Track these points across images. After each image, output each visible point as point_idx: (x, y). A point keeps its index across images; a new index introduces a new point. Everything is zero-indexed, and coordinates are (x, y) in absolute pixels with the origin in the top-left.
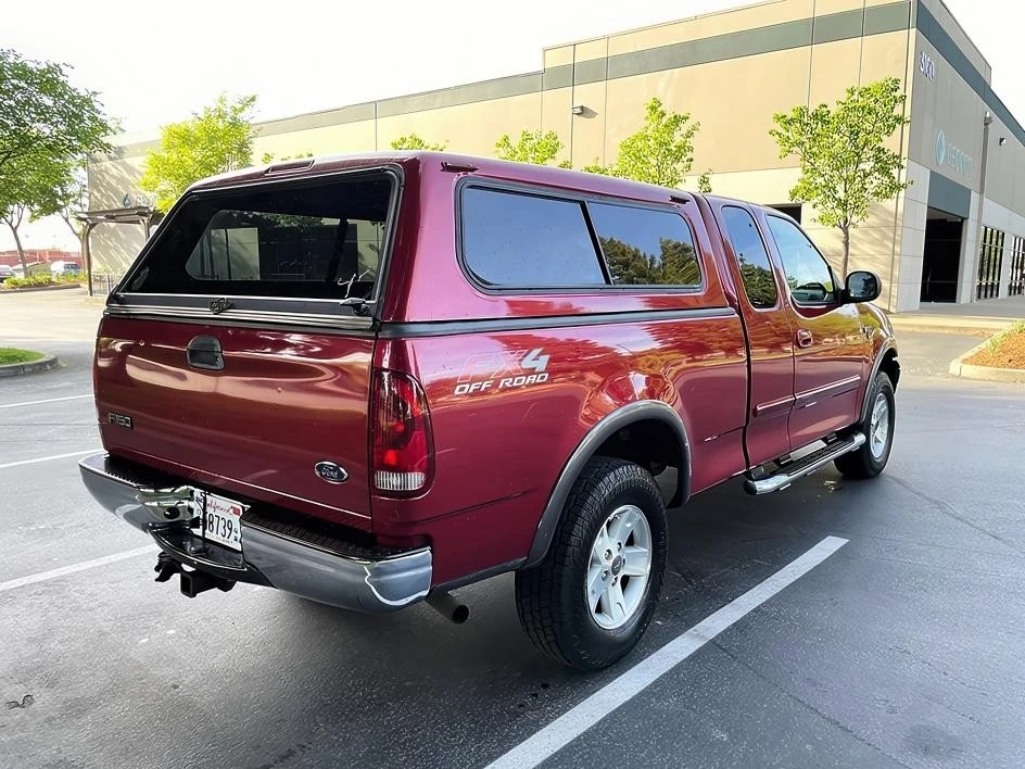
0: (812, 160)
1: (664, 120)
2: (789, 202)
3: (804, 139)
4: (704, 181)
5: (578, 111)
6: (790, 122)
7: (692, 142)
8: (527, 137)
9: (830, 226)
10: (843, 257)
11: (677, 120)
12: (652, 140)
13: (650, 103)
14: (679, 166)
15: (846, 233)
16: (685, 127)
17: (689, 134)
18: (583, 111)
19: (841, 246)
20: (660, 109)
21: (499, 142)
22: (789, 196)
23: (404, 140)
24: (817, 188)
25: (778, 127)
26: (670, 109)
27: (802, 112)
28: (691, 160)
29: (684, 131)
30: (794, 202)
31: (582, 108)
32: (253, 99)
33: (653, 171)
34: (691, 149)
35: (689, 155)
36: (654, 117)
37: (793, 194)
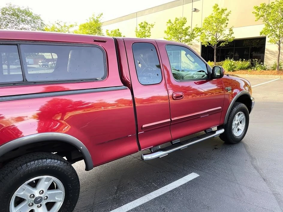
0: (267, 21)
1: (219, 11)
2: (260, 36)
3: (264, 14)
4: (231, 30)
5: (194, 10)
6: (259, 9)
7: (228, 17)
8: (177, 19)
9: (274, 44)
10: (278, 54)
11: (223, 10)
12: (214, 18)
13: (214, 5)
14: (223, 26)
15: (279, 46)
16: (226, 12)
17: (227, 15)
18: (195, 10)
19: (278, 50)
20: (217, 7)
21: (168, 22)
22: (260, 34)
23: (142, 23)
24: (268, 31)
25: (255, 11)
26: (221, 7)
27: (264, 5)
28: (227, 23)
29: (226, 14)
30: (261, 36)
31: (195, 9)
32: (102, 14)
33: (215, 28)
34: (228, 20)
35: (227, 22)
36: (216, 10)
37: (261, 33)
